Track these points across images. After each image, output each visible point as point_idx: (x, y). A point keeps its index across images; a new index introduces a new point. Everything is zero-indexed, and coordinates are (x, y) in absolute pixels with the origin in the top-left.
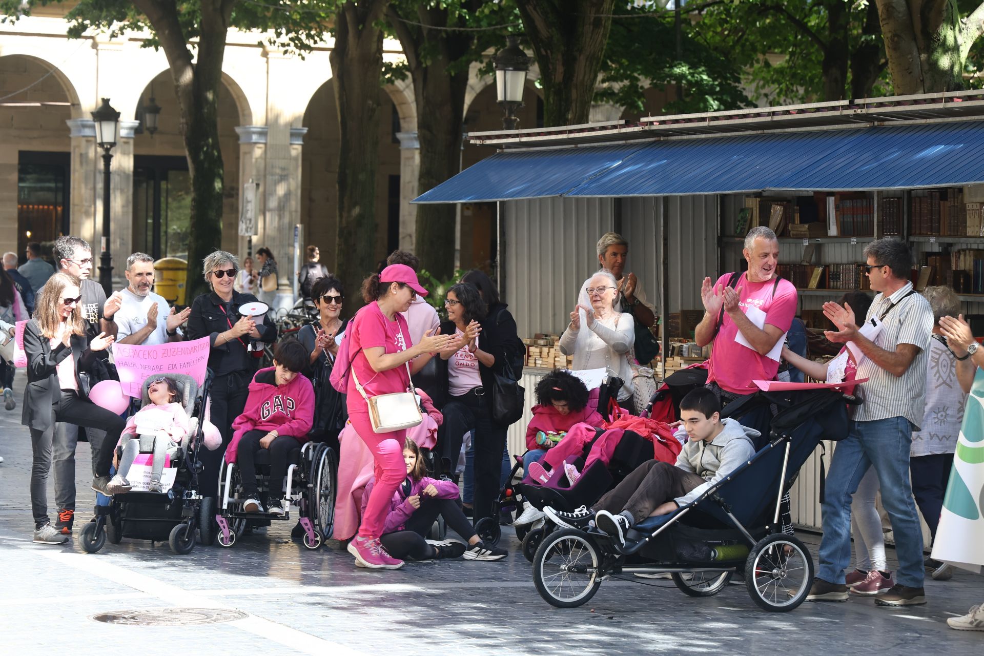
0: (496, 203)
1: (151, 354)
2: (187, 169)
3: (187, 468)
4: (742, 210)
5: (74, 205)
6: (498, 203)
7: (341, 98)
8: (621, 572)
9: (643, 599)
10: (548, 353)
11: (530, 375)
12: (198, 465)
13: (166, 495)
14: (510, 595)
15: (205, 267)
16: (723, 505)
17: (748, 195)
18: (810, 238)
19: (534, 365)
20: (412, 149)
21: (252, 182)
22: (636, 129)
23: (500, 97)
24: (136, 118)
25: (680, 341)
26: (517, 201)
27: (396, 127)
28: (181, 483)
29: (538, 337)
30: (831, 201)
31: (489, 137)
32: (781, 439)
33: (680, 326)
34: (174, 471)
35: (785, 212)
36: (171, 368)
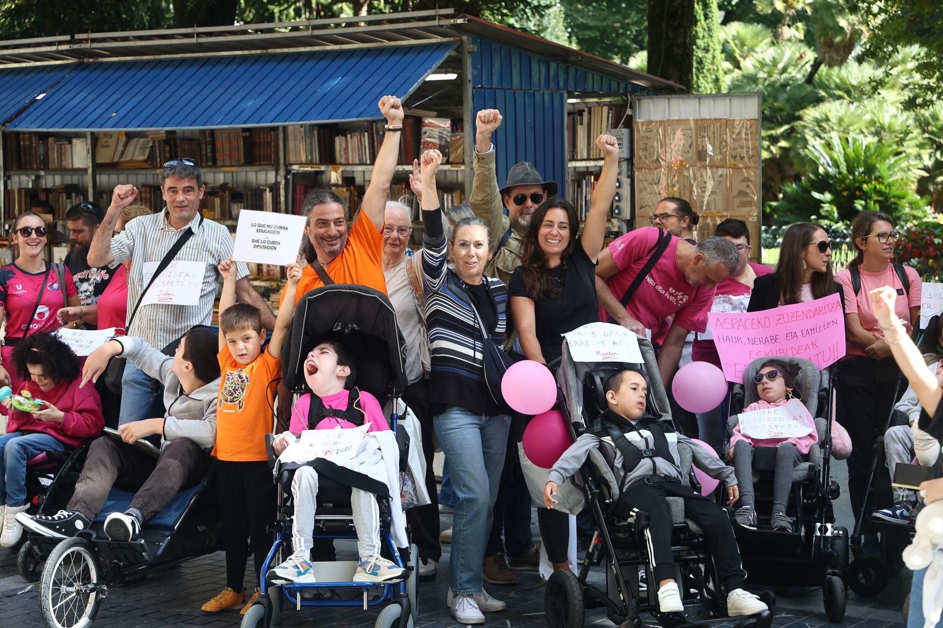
1: (762, 322)
36: (790, 337)
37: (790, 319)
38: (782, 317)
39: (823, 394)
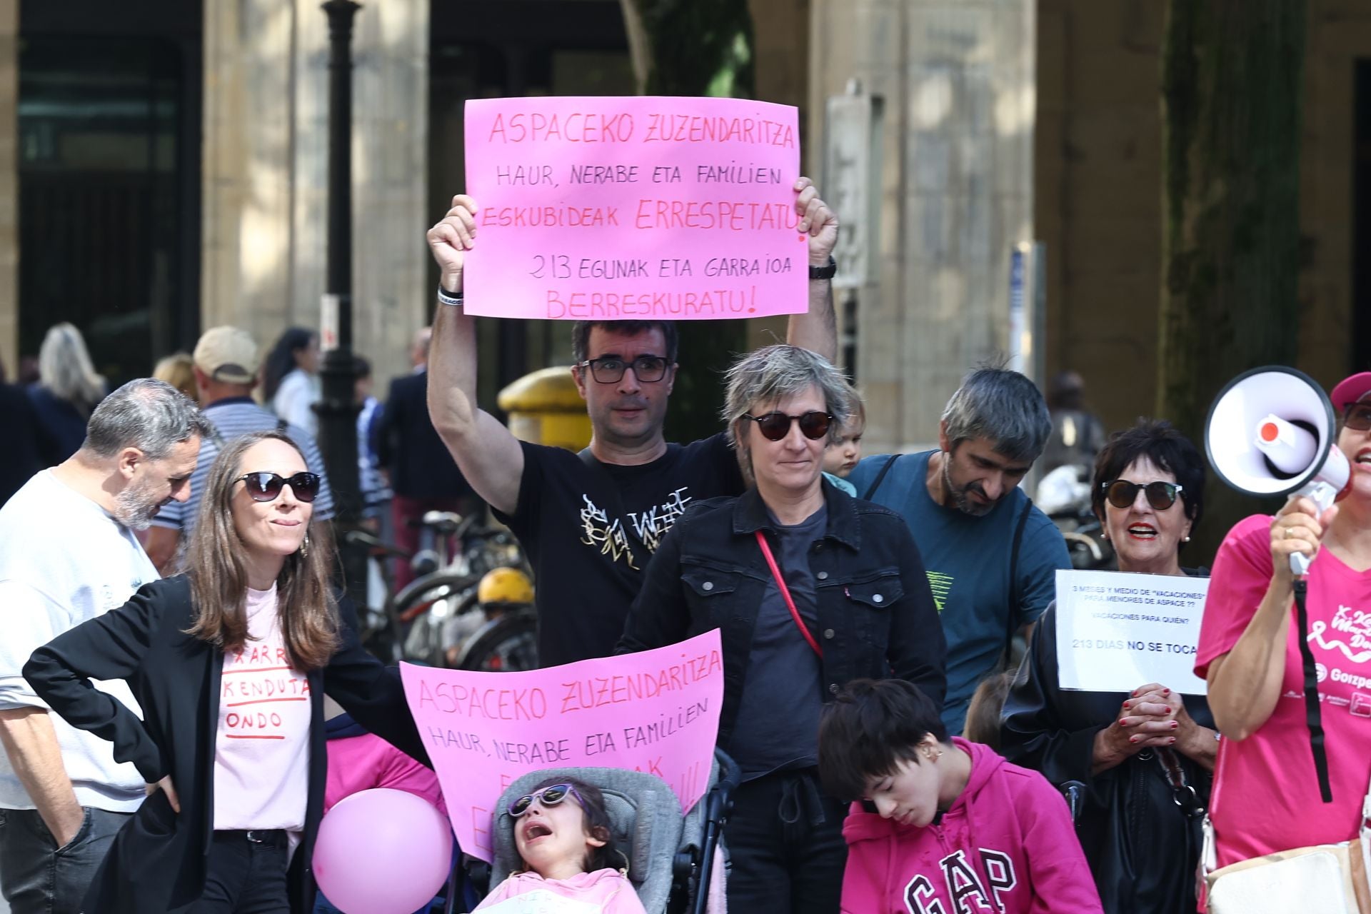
1: (525, 702)
2: (622, 46)
5: (218, 181)
15: (730, 397)
21: (858, 92)
36: (595, 748)
37: (597, 695)
38: (575, 692)
39: (687, 859)
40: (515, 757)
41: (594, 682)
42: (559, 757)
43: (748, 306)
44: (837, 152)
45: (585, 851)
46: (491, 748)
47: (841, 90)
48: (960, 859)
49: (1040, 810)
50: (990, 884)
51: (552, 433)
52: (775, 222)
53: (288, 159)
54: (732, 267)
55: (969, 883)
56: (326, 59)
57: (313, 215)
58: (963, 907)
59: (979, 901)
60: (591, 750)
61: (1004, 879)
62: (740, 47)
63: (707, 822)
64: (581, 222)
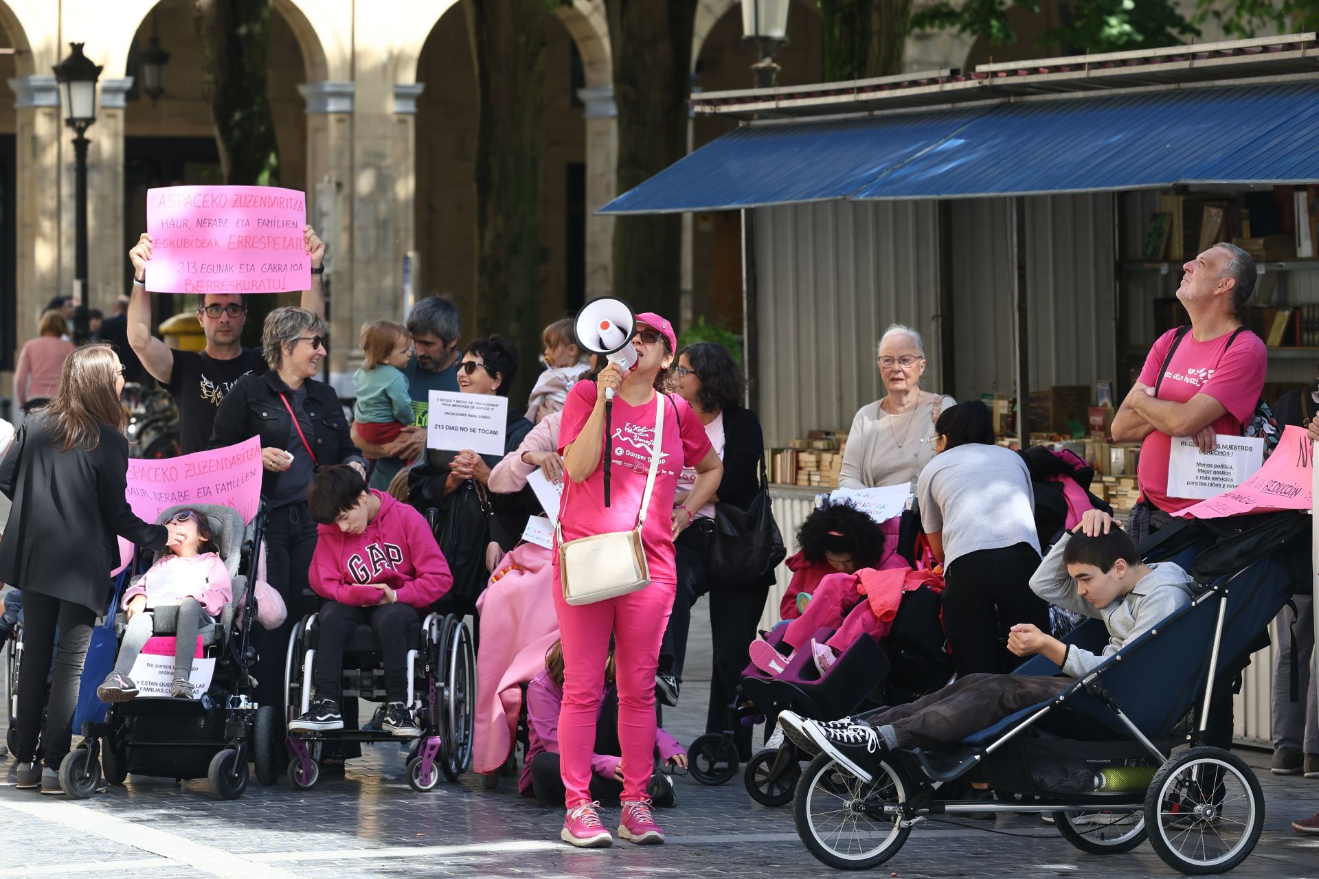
0: (739, 211)
1: (168, 473)
2: (216, 160)
3: (232, 659)
4: (1155, 216)
6: (743, 212)
7: (479, 33)
8: (943, 811)
9: (977, 856)
10: (831, 463)
11: (801, 500)
12: (249, 654)
13: (199, 702)
14: (762, 853)
16: (1108, 701)
17: (1164, 191)
18: (1268, 261)
19: (806, 483)
20: (602, 117)
21: (330, 181)
22: (969, 84)
23: (748, 30)
24: (128, 73)
25: (1051, 439)
26: (774, 208)
27: (578, 79)
28: (223, 683)
29: (814, 436)
30: (1301, 199)
31: (726, 101)
32: (1211, 592)
33: (1051, 413)
34: (210, 663)
35: (1226, 219)
36: (203, 494)
37: (202, 469)
38: (192, 468)
39: (247, 548)
40: (164, 499)
41: (201, 463)
42: (185, 499)
43: (282, 286)
44: (320, 210)
45: (199, 543)
46: (152, 495)
47: (321, 180)
48: (377, 546)
49: (413, 524)
50: (391, 560)
51: (186, 344)
52: (295, 246)
53: (57, 215)
54: (273, 268)
55: (381, 557)
56: (74, 166)
57: (69, 242)
58: (378, 568)
59: (386, 565)
60: (200, 495)
61: (397, 558)
62: (273, 159)
63: (257, 529)
64: (202, 245)
